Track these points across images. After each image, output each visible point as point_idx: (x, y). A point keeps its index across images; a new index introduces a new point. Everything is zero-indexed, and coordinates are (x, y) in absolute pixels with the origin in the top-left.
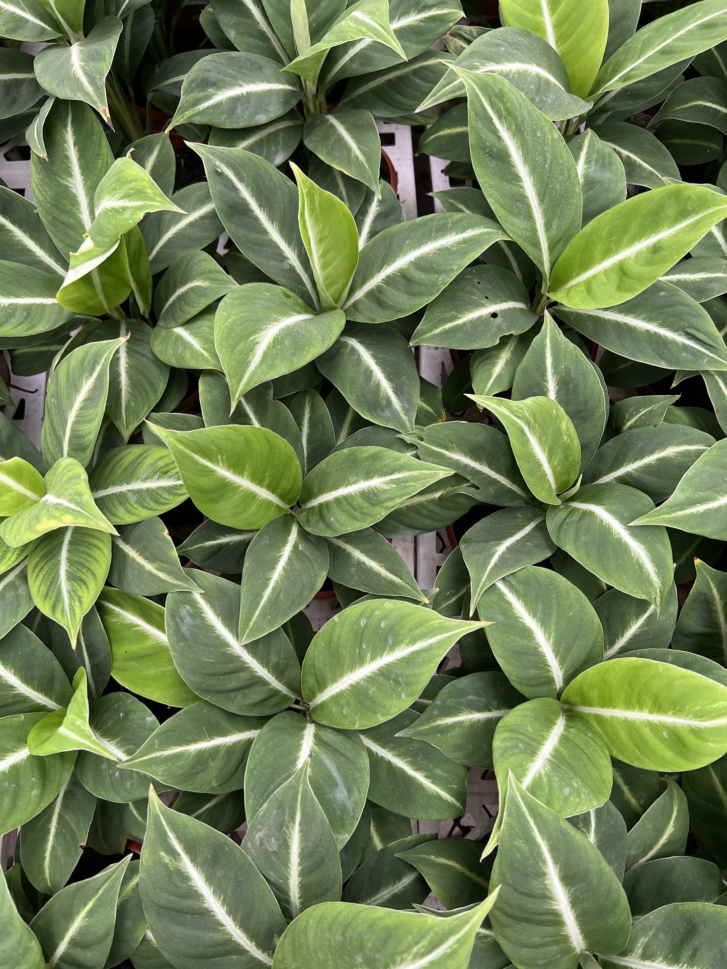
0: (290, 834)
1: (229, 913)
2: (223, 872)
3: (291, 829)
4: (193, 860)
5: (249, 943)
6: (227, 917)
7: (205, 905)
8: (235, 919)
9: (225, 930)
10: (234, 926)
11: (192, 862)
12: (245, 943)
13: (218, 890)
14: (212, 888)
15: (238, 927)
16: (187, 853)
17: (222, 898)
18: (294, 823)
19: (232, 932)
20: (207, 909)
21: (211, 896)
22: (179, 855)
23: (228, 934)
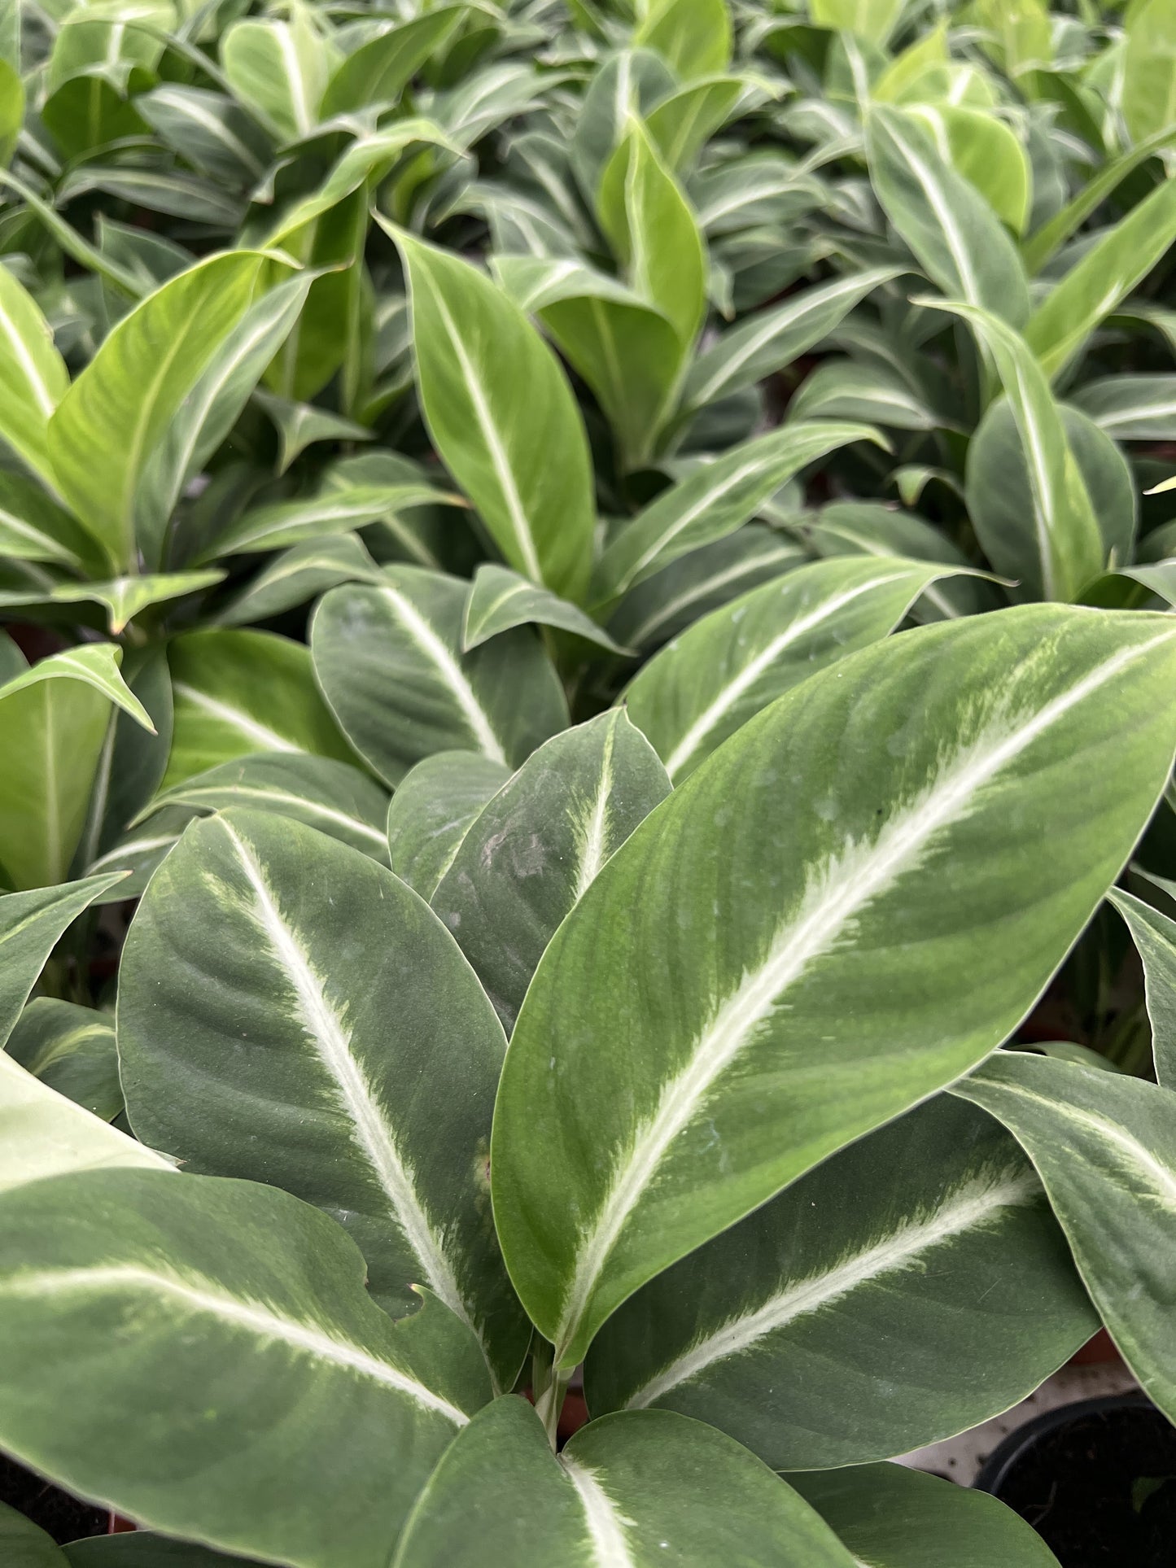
0: (582, 826)
1: (359, 1048)
2: (360, 948)
3: (584, 814)
4: (287, 907)
5: (397, 1162)
6: (350, 1060)
7: (294, 1016)
8: (370, 1070)
9: (334, 1101)
10: (364, 1091)
11: (281, 911)
12: (387, 1160)
13: (338, 986)
14: (324, 980)
15: (375, 1097)
16: (273, 887)
17: (345, 1007)
18: (594, 800)
19: (357, 1114)
20: (296, 1028)
21: (317, 994)
22: (252, 890)
23: (342, 1115)
